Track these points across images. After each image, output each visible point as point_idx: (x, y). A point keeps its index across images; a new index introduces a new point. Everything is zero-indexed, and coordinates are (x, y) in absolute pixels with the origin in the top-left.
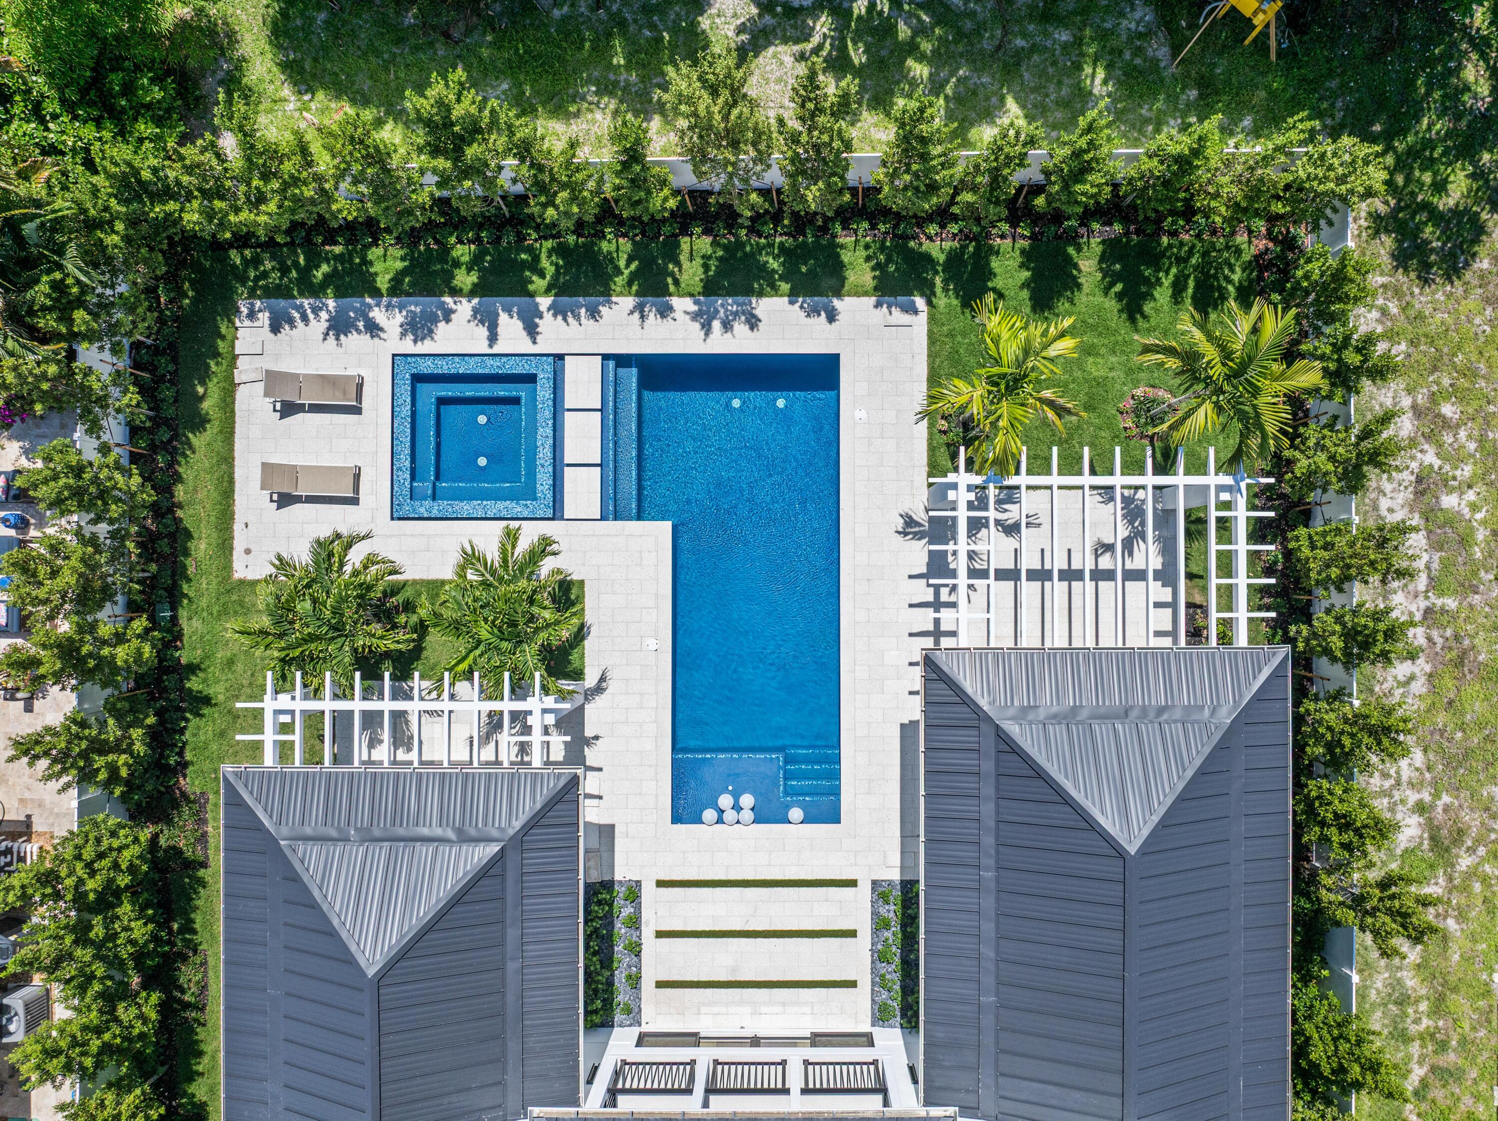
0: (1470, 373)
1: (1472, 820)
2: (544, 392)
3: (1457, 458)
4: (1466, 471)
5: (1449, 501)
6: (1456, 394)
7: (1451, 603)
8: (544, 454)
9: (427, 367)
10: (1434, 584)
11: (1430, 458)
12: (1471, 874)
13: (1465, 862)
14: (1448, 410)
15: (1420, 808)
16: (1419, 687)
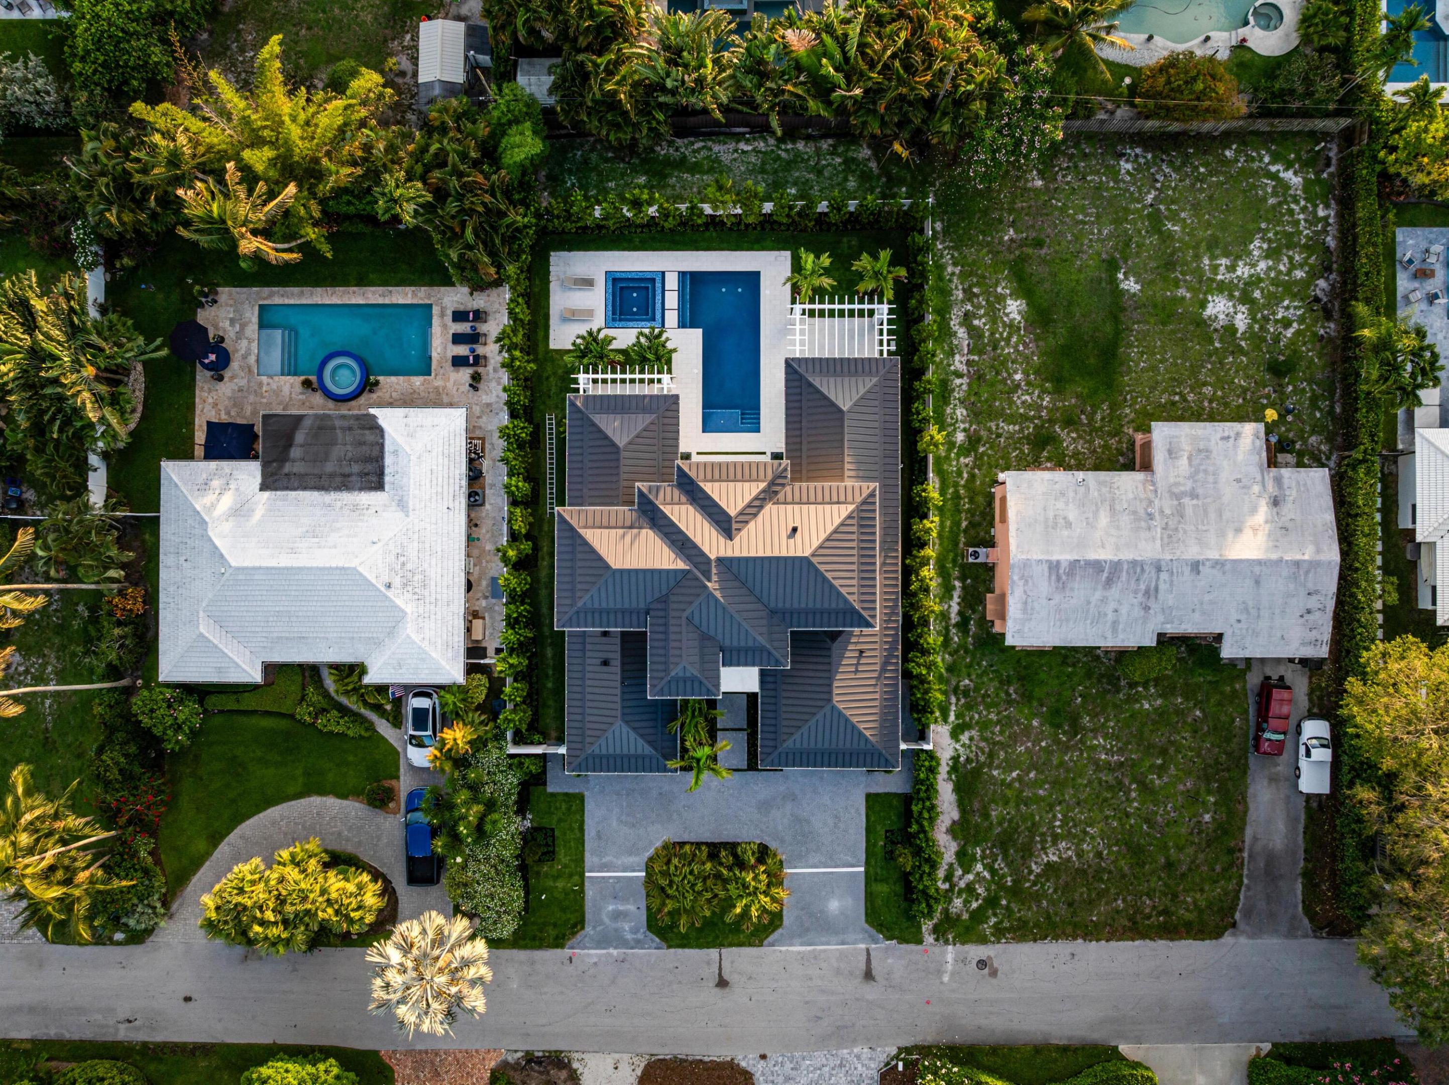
0: (984, 277)
1: (983, 433)
2: (658, 285)
3: (979, 307)
4: (982, 312)
5: (976, 322)
6: (977, 284)
7: (976, 358)
8: (658, 306)
9: (618, 276)
10: (970, 352)
11: (969, 307)
12: (983, 454)
13: (981, 449)
14: (975, 290)
15: (965, 430)
16: (964, 387)
